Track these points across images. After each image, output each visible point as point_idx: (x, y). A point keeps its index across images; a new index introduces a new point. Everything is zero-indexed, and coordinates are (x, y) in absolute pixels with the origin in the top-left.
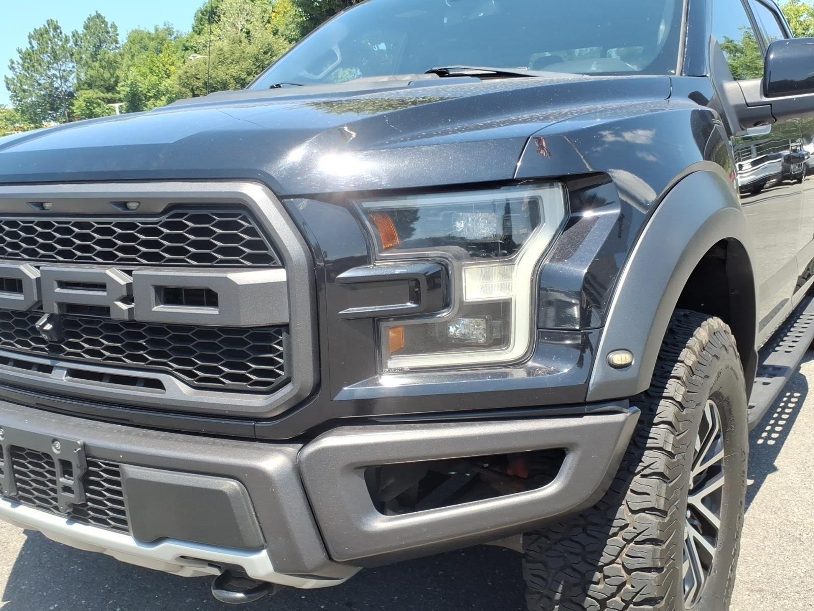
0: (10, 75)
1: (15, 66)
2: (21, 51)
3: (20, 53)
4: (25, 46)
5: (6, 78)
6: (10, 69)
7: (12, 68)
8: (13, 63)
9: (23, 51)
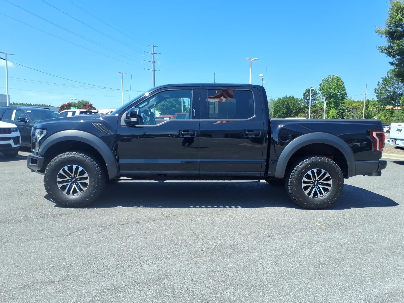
0: (377, 87)
1: (380, 84)
2: (383, 78)
3: (382, 79)
4: (385, 76)
5: (375, 88)
6: (377, 85)
7: (378, 85)
8: (379, 82)
9: (384, 78)
